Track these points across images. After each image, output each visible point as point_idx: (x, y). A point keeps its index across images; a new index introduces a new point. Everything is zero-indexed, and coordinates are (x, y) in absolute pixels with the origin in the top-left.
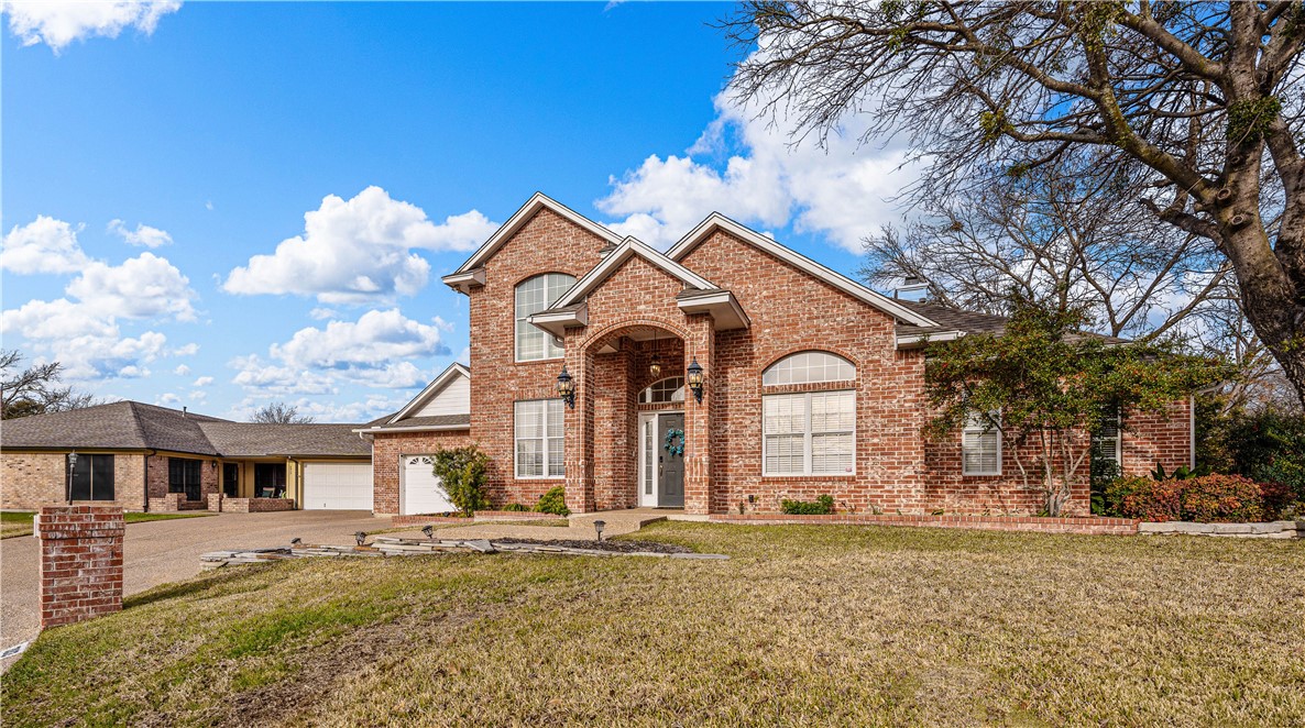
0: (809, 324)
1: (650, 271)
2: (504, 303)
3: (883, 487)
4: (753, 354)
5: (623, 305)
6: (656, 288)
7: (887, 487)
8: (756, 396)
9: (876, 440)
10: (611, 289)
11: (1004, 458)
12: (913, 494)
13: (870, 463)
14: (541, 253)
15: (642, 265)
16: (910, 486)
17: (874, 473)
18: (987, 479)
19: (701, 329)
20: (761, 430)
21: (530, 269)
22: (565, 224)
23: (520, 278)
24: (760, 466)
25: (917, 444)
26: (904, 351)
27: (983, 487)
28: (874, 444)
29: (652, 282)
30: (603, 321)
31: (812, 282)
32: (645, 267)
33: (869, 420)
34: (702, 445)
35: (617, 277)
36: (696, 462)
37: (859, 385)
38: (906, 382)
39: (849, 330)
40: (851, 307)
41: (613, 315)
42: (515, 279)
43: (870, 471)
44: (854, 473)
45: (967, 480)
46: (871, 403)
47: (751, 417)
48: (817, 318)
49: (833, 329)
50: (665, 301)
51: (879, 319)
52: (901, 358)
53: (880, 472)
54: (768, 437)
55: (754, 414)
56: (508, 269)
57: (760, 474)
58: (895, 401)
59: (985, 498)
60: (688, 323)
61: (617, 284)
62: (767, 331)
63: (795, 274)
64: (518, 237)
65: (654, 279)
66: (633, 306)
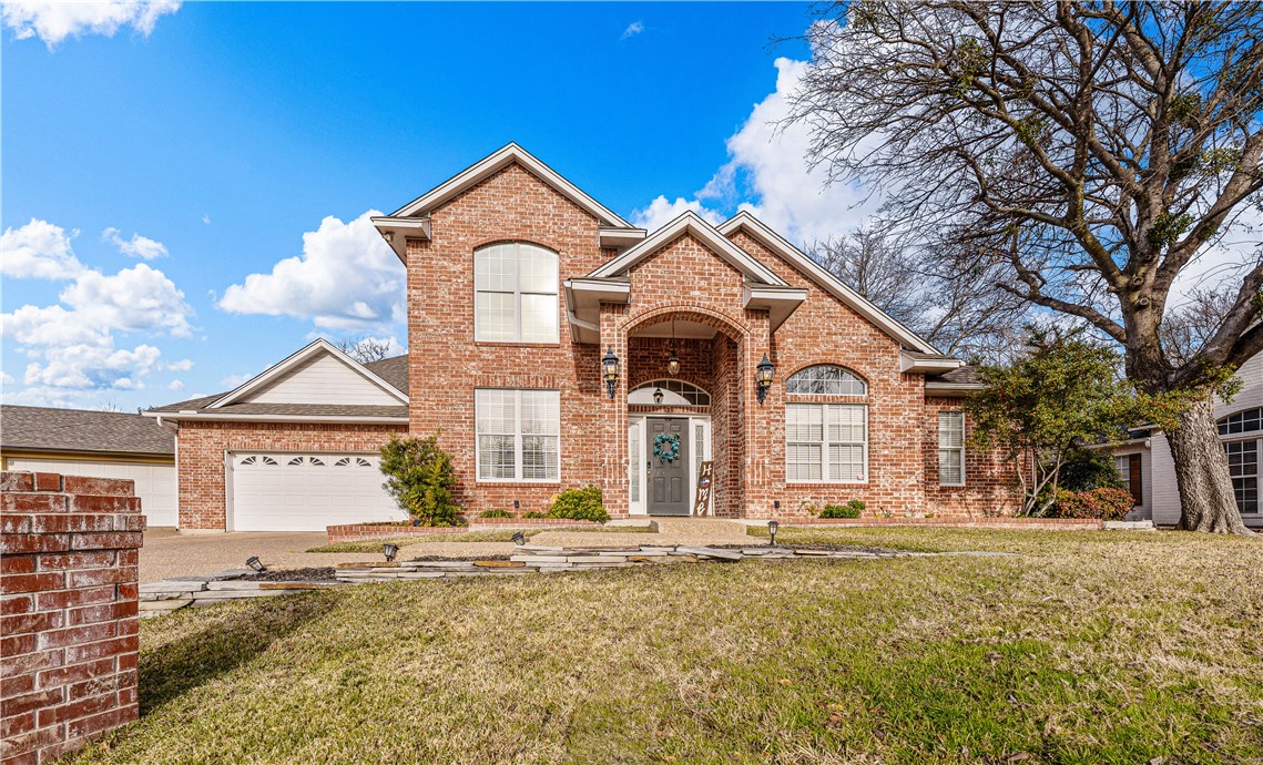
0: (828, 338)
3: (892, 494)
4: (777, 361)
8: (780, 403)
9: (886, 452)
11: (967, 472)
12: (916, 500)
13: (882, 472)
14: (511, 216)
16: (913, 493)
17: (884, 482)
18: (956, 489)
20: (784, 438)
21: (496, 232)
23: (482, 239)
24: (785, 472)
25: (919, 456)
26: (908, 374)
27: (954, 495)
28: (885, 456)
31: (830, 300)
33: (881, 434)
34: (764, 447)
36: (758, 464)
37: (872, 401)
38: (910, 401)
39: (863, 349)
40: (865, 329)
41: (661, 297)
42: (474, 241)
43: (882, 479)
44: (866, 481)
45: (943, 490)
46: (883, 419)
47: (776, 424)
48: (835, 334)
49: (849, 346)
51: (887, 343)
52: (905, 380)
53: (890, 480)
54: (790, 445)
55: (778, 421)
56: (467, 227)
57: (784, 481)
58: (901, 418)
59: (956, 504)
60: (748, 315)
62: (790, 340)
63: (815, 289)
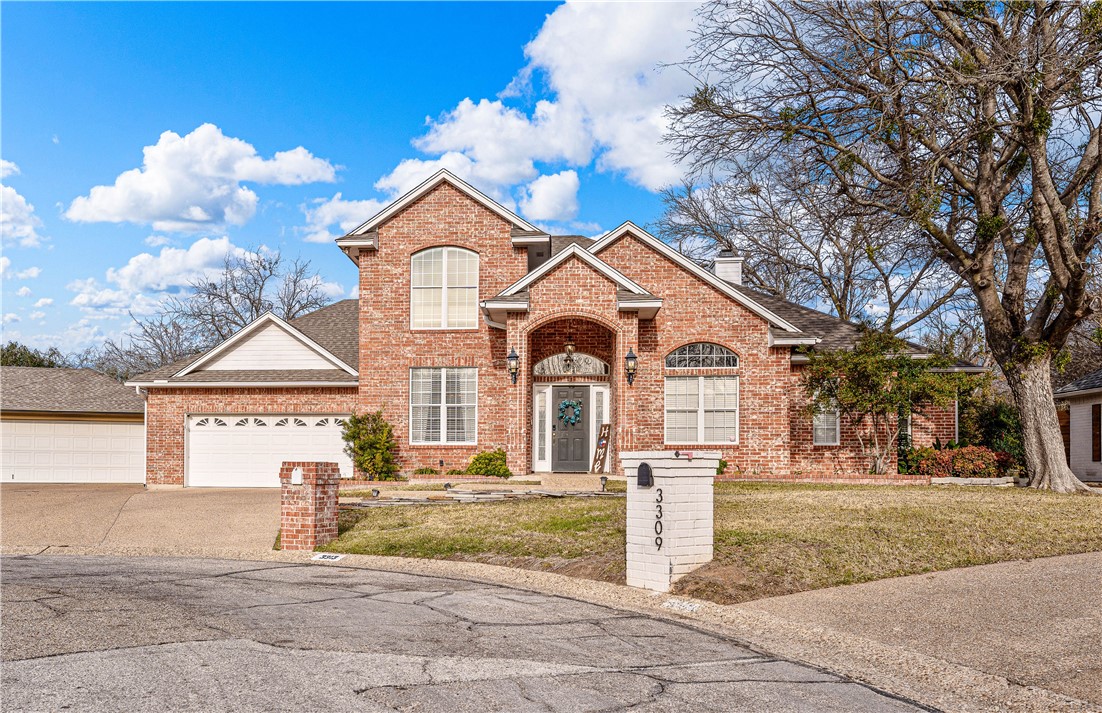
0: (703, 320)
1: (588, 272)
2: (400, 270)
3: (759, 454)
4: (657, 341)
5: (563, 298)
6: (593, 286)
7: (763, 454)
8: (660, 377)
9: (755, 417)
10: (551, 283)
11: (841, 433)
12: (782, 459)
13: (750, 435)
14: (441, 226)
15: (580, 265)
16: (780, 453)
17: (753, 443)
18: (830, 448)
19: (632, 324)
20: (663, 406)
21: (430, 240)
22: (468, 202)
23: (418, 247)
24: (663, 435)
25: (785, 421)
26: (775, 349)
27: (827, 454)
28: (754, 420)
29: (589, 281)
30: (544, 310)
31: (705, 287)
32: (583, 268)
33: (750, 401)
34: (632, 419)
35: (557, 273)
37: (742, 373)
38: (777, 372)
39: (734, 328)
40: (736, 310)
41: (554, 305)
42: (411, 248)
43: (750, 441)
44: (737, 443)
45: (816, 449)
46: (752, 388)
47: (656, 394)
48: (710, 316)
49: (722, 327)
50: (601, 298)
51: (757, 322)
52: (773, 354)
53: (758, 442)
54: (668, 411)
55: (658, 392)
56: (406, 237)
57: (663, 443)
58: (768, 387)
59: (829, 463)
60: (621, 318)
61: (558, 279)
62: (669, 323)
63: (692, 279)
64: (416, 207)
65: (591, 279)
66: (572, 299)
